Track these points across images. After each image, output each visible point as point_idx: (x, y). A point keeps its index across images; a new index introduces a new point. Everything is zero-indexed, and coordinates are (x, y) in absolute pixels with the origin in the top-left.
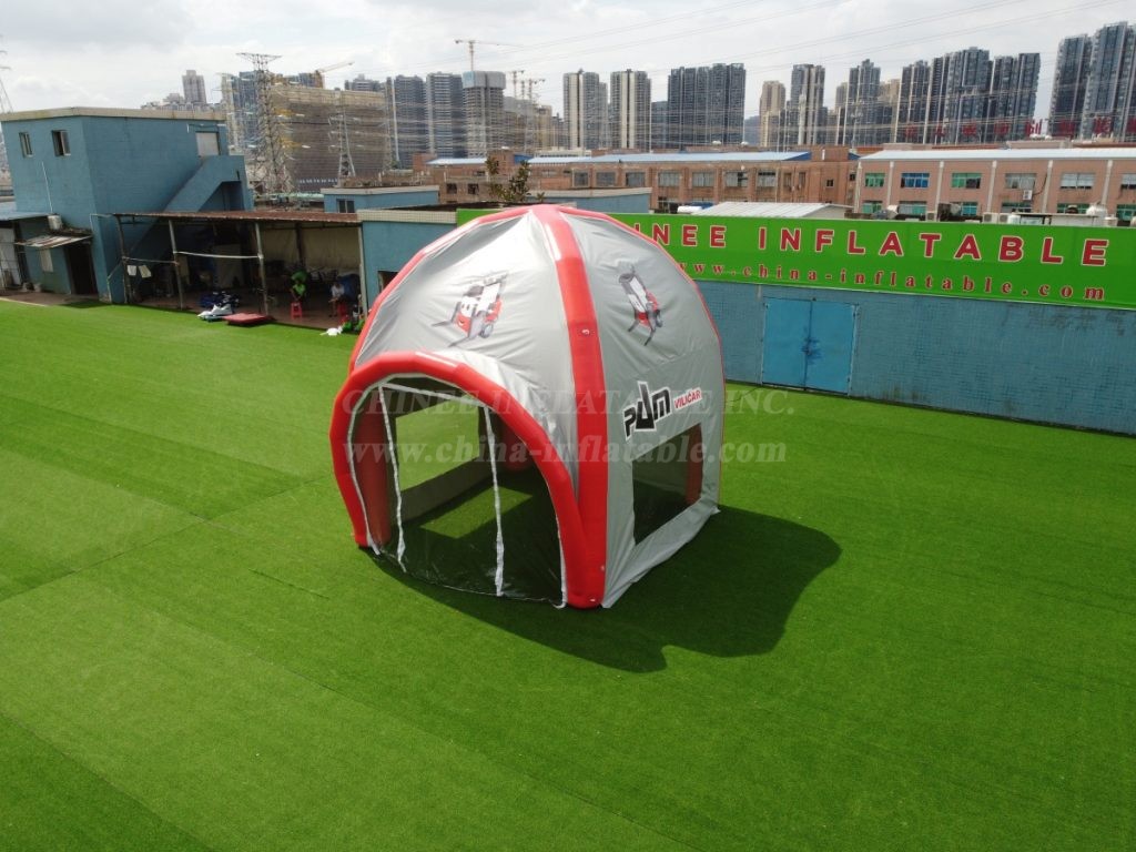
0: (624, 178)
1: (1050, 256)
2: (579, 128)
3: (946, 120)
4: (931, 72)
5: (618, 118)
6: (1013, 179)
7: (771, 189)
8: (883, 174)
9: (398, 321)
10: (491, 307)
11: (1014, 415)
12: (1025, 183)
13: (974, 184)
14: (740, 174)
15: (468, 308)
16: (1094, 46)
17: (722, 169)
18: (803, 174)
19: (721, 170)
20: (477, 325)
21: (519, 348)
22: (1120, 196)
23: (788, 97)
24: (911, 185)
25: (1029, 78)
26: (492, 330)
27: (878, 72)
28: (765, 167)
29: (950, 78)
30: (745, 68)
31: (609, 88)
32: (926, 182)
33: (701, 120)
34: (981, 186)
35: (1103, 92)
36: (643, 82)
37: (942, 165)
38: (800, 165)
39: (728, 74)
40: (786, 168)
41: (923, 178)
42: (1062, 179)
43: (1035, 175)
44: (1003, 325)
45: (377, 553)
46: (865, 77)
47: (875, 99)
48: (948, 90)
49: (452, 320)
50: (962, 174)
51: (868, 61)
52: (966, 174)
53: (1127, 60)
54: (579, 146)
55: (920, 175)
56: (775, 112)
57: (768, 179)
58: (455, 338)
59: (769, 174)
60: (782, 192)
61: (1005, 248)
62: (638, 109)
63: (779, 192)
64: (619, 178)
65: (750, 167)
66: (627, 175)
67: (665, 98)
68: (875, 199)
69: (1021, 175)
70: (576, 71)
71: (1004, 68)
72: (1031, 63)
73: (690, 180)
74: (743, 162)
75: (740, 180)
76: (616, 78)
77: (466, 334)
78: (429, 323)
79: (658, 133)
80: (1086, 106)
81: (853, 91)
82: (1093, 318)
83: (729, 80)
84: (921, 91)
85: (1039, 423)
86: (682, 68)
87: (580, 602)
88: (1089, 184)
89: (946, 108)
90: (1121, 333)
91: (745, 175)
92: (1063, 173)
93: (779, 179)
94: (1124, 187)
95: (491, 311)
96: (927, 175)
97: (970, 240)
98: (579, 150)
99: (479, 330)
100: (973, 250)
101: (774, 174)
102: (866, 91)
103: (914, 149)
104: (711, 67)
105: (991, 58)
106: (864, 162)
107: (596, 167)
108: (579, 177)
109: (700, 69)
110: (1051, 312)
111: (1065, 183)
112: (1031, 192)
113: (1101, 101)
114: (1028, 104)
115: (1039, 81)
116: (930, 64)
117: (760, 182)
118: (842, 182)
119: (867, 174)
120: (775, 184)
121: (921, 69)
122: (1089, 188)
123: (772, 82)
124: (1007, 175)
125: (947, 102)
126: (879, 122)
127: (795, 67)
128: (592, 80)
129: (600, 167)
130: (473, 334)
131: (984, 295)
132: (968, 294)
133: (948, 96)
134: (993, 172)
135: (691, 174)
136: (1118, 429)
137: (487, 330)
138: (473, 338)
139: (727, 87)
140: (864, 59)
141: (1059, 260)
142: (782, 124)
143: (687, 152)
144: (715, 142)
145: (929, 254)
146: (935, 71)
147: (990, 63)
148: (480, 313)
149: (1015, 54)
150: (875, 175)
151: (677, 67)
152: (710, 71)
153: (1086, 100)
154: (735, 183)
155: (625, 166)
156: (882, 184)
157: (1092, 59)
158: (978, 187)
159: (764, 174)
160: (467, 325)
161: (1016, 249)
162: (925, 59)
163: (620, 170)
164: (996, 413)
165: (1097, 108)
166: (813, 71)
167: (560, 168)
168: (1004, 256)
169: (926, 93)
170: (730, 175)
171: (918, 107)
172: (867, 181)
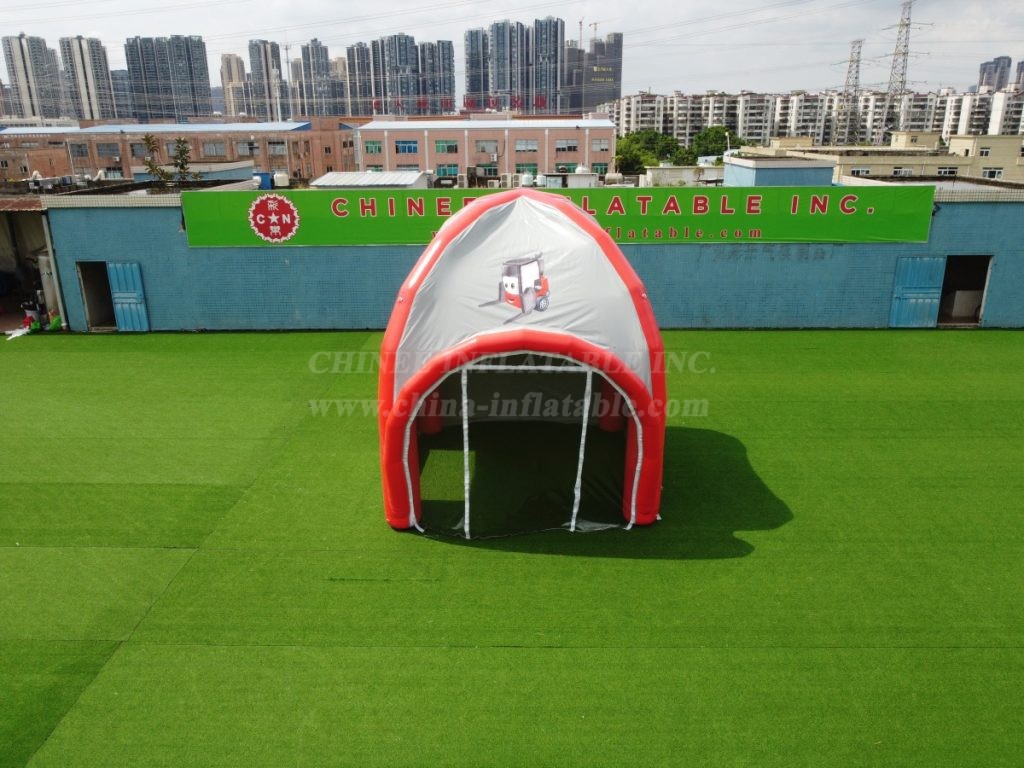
0: (128, 148)
1: (727, 209)
2: (31, 96)
3: (389, 94)
4: (371, 52)
5: (76, 86)
6: (482, 144)
7: (282, 157)
8: (380, 142)
9: (437, 307)
10: (537, 283)
11: (708, 326)
12: (490, 148)
13: (453, 149)
14: (251, 144)
15: (512, 286)
16: (490, 38)
17: (233, 139)
18: (307, 142)
19: (231, 140)
20: (529, 301)
21: (580, 317)
22: (557, 156)
23: (248, 69)
24: (404, 151)
25: (447, 61)
26: (548, 302)
27: (325, 50)
28: (274, 137)
29: (387, 59)
30: (204, 40)
31: (59, 54)
32: (415, 148)
33: (167, 90)
34: (459, 150)
35: (500, 76)
36: (97, 50)
37: (426, 133)
38: (304, 135)
39: (187, 45)
40: (293, 137)
41: (413, 145)
42: (515, 144)
43: (496, 141)
44: (698, 260)
45: (422, 530)
46: (315, 53)
47: (328, 75)
48: (387, 68)
49: (500, 299)
50: (442, 142)
51: (316, 40)
52: (446, 142)
53: (514, 50)
54: (34, 114)
55: (410, 142)
56: (237, 83)
57: (278, 147)
58: (510, 316)
59: (278, 143)
60: (293, 160)
61: (697, 205)
62: (97, 77)
63: (290, 158)
64: (124, 150)
65: (259, 136)
66: (132, 145)
67: (126, 68)
68: (376, 163)
69: (487, 141)
70: (17, 35)
71: (427, 52)
72: (446, 47)
73: (201, 149)
74: (253, 132)
75: (251, 149)
76: (66, 44)
77: (520, 310)
78: (475, 304)
79: (122, 102)
80: (491, 86)
81: (307, 66)
82: (753, 250)
83: (190, 51)
84: (364, 68)
85: (726, 329)
86: (137, 37)
87: (647, 520)
88: (535, 148)
89: (388, 84)
90: (773, 259)
91: (256, 145)
92: (516, 140)
93: (289, 147)
94: (558, 150)
95: (539, 287)
96: (415, 142)
97: (672, 200)
98: (37, 119)
99: (534, 305)
100: (675, 208)
101: (283, 143)
102: (319, 67)
103: (397, 119)
104: (169, 37)
105: (417, 43)
106: (362, 131)
107: (95, 138)
108: (76, 149)
109: (158, 40)
110: (728, 249)
111: (519, 148)
112: (495, 155)
113: (501, 81)
114: (449, 85)
115: (455, 64)
116: (369, 46)
117: (271, 150)
118: (338, 150)
119: (366, 142)
120: (286, 153)
121: (362, 50)
122: (535, 151)
123: (230, 55)
124: (477, 141)
125: (388, 79)
126: (334, 96)
127: (251, 41)
128: (37, 45)
129: (98, 137)
130: (527, 308)
131: (684, 240)
132: (674, 240)
133: (388, 74)
134: (466, 139)
135: (200, 143)
136: (774, 326)
137: (543, 304)
138: (530, 312)
139: (189, 59)
140: (313, 38)
141: (732, 211)
142: (247, 95)
143: (189, 123)
144: (215, 113)
145: (644, 211)
146: (374, 50)
147: (416, 48)
148: (527, 290)
149: (434, 42)
150: (373, 143)
151: (132, 36)
152: (169, 42)
153: (491, 81)
154: (247, 152)
155: (128, 137)
156: (380, 150)
157: (490, 48)
158: (456, 151)
159: (274, 143)
160: (518, 301)
161: (704, 205)
162: (363, 41)
163: (124, 141)
164: (697, 326)
165: (498, 88)
166: (269, 47)
167: (44, 139)
168: (696, 211)
169: (369, 70)
170: (240, 145)
171: (365, 84)
172: (367, 148)
